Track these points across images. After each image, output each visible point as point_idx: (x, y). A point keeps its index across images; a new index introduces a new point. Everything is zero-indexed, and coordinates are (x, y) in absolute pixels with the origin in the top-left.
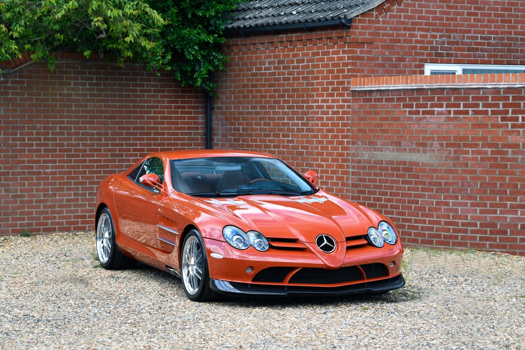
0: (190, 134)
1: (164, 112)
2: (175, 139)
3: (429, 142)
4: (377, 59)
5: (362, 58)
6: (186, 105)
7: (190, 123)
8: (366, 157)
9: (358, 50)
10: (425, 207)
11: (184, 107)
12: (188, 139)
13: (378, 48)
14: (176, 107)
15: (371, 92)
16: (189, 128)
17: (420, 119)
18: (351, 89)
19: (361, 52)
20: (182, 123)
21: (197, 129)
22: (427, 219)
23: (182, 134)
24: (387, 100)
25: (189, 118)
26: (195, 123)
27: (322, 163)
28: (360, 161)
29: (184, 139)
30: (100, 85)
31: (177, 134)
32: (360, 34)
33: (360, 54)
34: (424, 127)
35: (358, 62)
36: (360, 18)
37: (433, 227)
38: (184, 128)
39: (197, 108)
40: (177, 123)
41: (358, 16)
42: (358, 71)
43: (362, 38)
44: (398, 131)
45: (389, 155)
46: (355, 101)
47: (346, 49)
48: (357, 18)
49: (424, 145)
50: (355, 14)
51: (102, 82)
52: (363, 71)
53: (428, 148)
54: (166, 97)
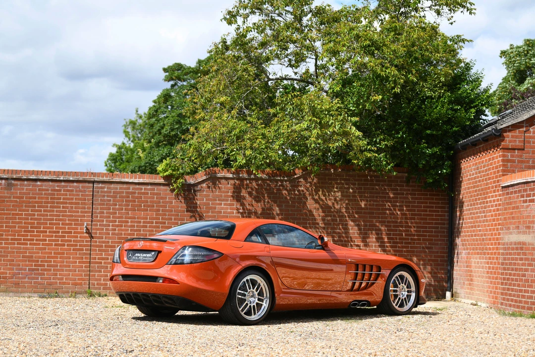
0: (437, 228)
1: (414, 211)
2: (423, 232)
3: (531, 225)
4: (528, 162)
5: (514, 161)
6: (434, 205)
7: (438, 219)
8: (506, 241)
9: (509, 154)
10: (529, 279)
11: (432, 207)
12: (435, 232)
13: (528, 152)
14: (424, 207)
15: (508, 186)
16: (436, 224)
17: (527, 207)
18: (501, 185)
19: (512, 156)
20: (429, 219)
21: (444, 224)
22: (530, 289)
23: (430, 228)
24: (515, 192)
25: (436, 215)
26: (441, 220)
27: (491, 247)
28: (504, 244)
29: (432, 232)
30: (361, 188)
31: (426, 227)
32: (510, 141)
33: (511, 157)
34: (529, 213)
35: (509, 164)
36: (510, 128)
37: (533, 296)
38: (432, 223)
39: (444, 208)
40: (426, 219)
41: (508, 127)
42: (509, 171)
43: (512, 145)
44: (518, 217)
45: (514, 237)
46: (503, 194)
47: (501, 154)
48: (508, 129)
49: (529, 227)
50: (504, 126)
51: (363, 187)
52: (514, 172)
53: (531, 230)
54: (416, 199)
